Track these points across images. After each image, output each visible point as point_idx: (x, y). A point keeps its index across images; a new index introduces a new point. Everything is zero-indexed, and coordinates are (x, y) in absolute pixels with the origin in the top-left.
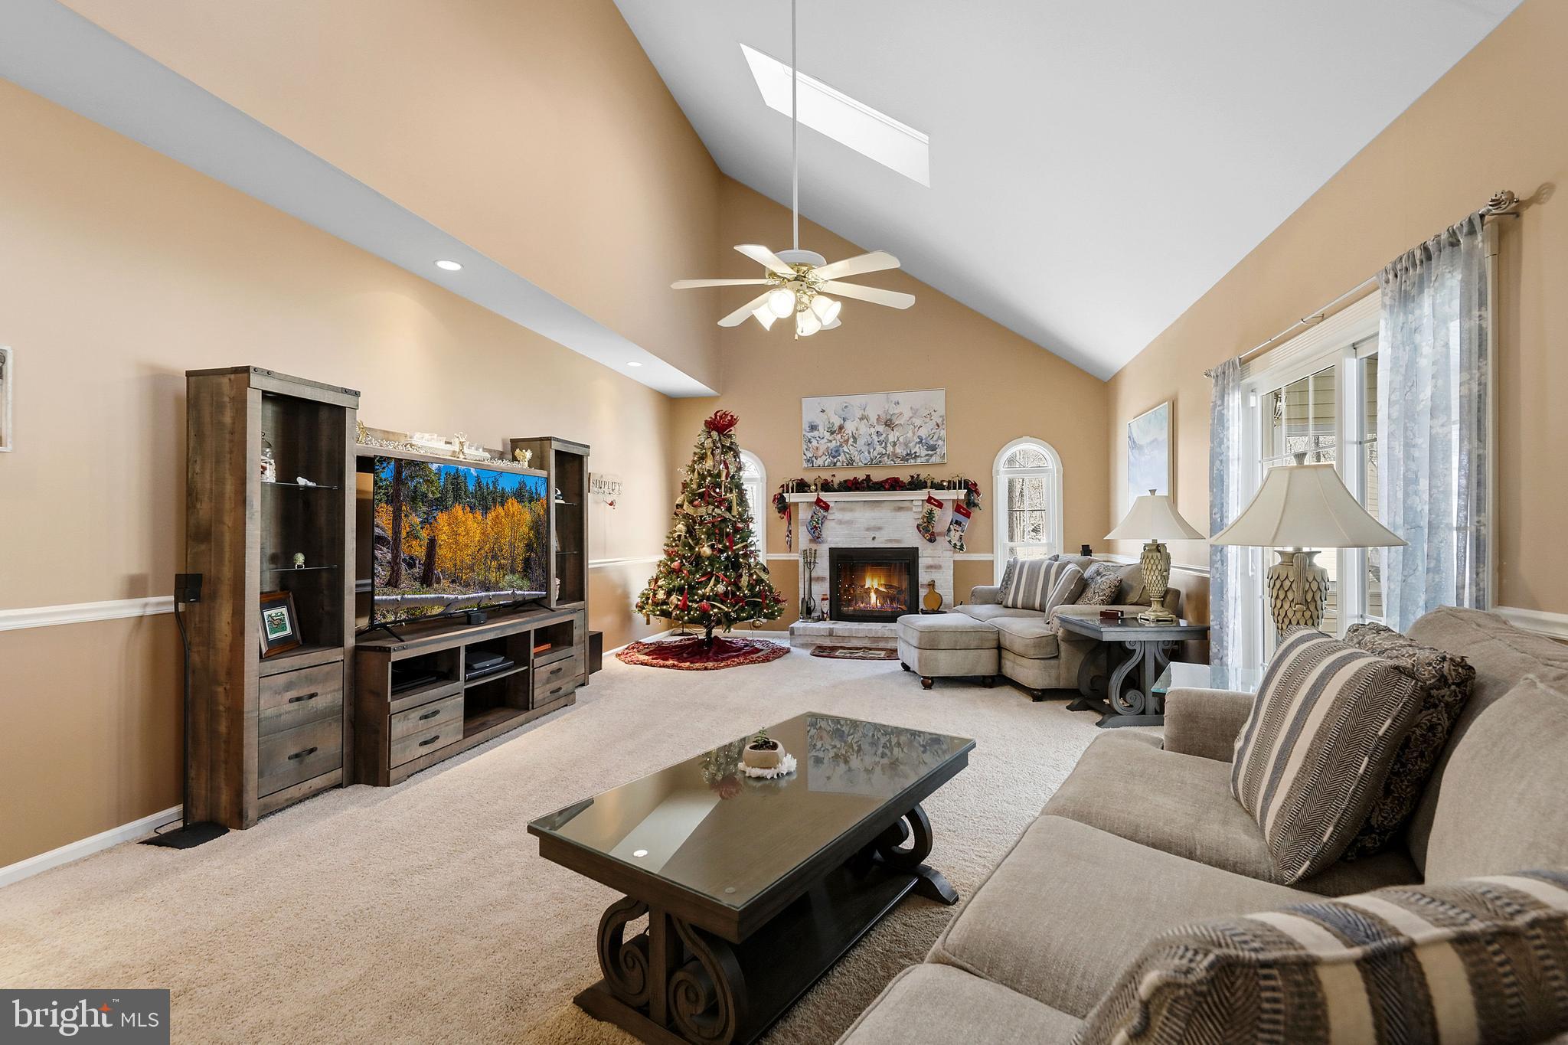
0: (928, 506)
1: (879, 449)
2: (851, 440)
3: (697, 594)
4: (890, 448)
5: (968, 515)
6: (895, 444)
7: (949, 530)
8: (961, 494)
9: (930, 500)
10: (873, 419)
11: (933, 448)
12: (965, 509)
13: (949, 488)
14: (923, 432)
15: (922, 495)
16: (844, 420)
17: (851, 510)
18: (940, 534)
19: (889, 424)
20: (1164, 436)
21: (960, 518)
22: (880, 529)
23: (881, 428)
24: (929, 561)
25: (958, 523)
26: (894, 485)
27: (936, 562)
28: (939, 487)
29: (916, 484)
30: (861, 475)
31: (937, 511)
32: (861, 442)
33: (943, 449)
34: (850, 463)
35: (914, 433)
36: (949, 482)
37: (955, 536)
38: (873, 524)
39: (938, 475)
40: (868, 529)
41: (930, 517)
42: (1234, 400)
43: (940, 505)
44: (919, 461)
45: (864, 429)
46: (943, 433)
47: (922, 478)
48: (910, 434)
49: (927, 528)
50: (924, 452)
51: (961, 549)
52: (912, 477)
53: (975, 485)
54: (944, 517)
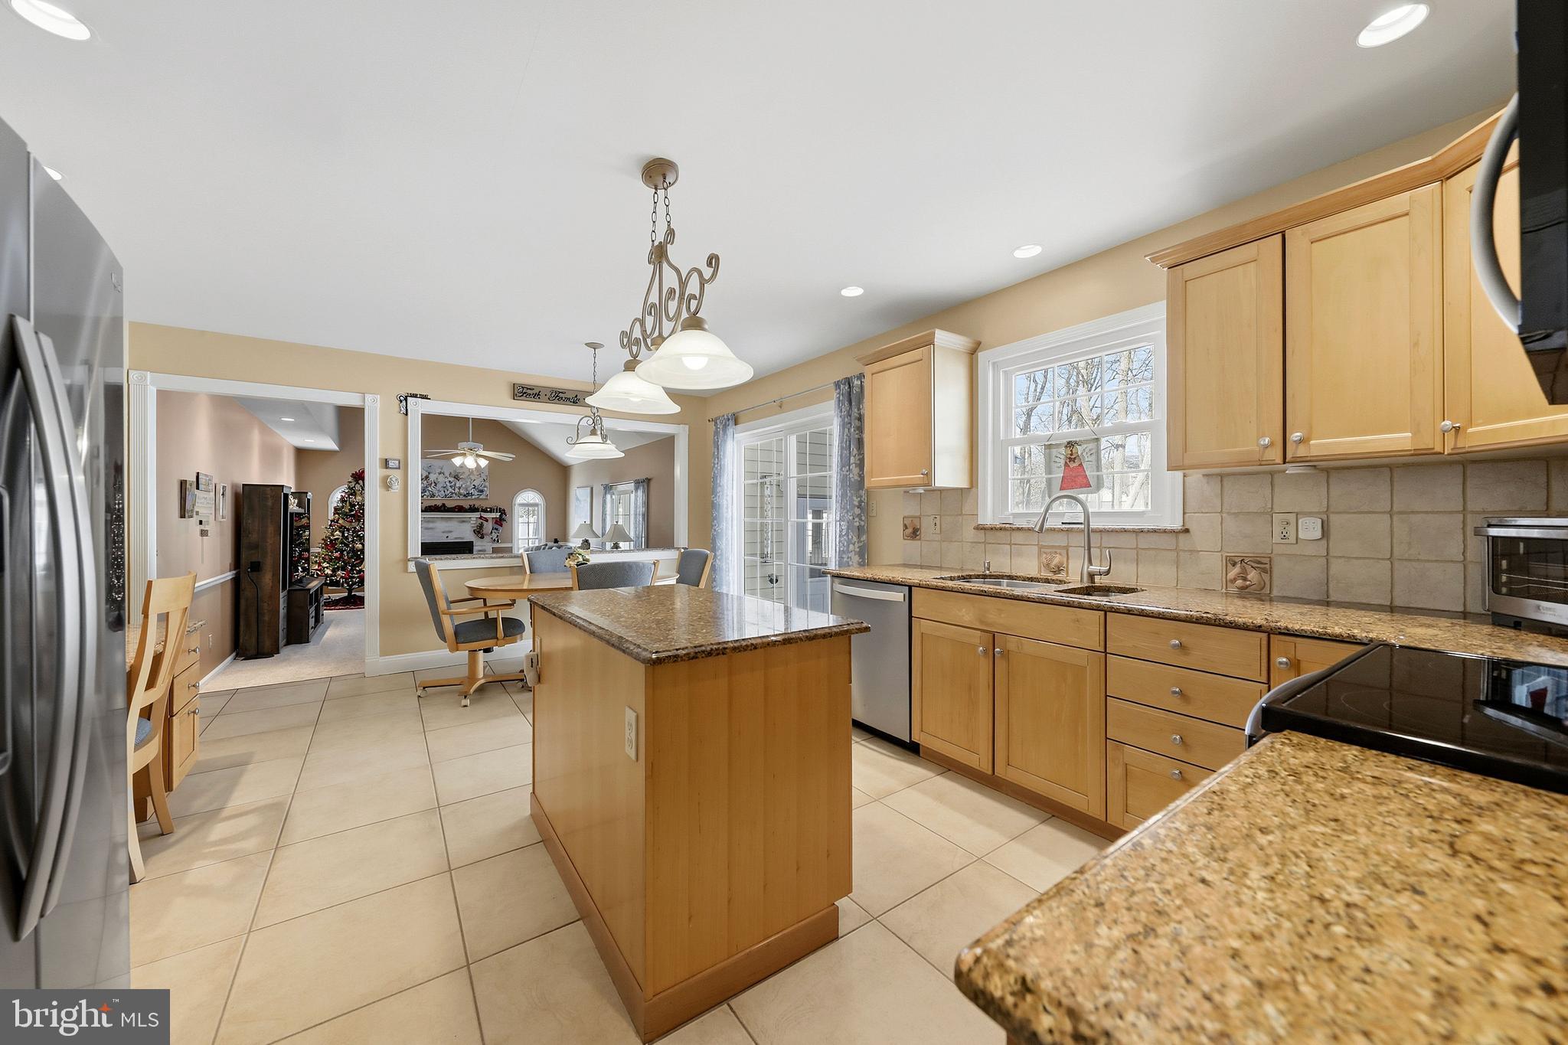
0: (480, 521)
1: (450, 490)
2: (433, 484)
3: (356, 570)
4: (457, 490)
5: (501, 525)
6: (459, 488)
7: (492, 532)
8: (498, 515)
9: (481, 518)
10: (447, 474)
11: (482, 491)
12: (499, 522)
13: (491, 512)
14: (475, 483)
15: (477, 515)
16: (429, 473)
17: (433, 522)
18: (486, 534)
19: (457, 477)
20: (589, 500)
21: (498, 527)
22: (451, 532)
23: (452, 479)
24: (480, 548)
25: (497, 529)
26: (460, 509)
27: (484, 548)
28: (485, 511)
29: (473, 509)
30: (439, 504)
31: (485, 523)
32: (439, 486)
33: (487, 491)
34: (433, 496)
35: (471, 483)
36: (491, 508)
37: (494, 536)
38: (447, 529)
39: (484, 505)
40: (443, 532)
41: (481, 526)
42: (608, 497)
43: (487, 520)
44: (473, 497)
45: (441, 479)
46: (487, 484)
47: (476, 506)
48: (468, 484)
49: (479, 532)
50: (476, 493)
51: (498, 541)
52: (470, 506)
53: (504, 510)
54: (488, 527)
